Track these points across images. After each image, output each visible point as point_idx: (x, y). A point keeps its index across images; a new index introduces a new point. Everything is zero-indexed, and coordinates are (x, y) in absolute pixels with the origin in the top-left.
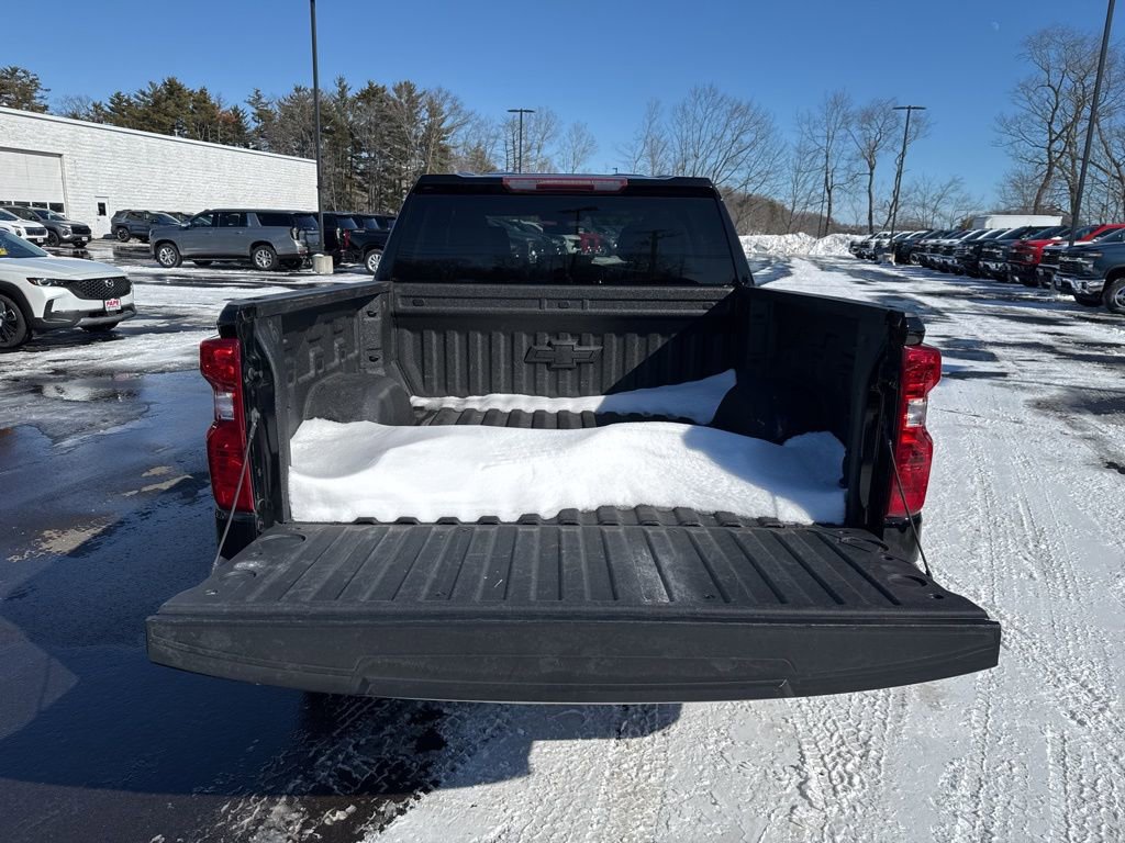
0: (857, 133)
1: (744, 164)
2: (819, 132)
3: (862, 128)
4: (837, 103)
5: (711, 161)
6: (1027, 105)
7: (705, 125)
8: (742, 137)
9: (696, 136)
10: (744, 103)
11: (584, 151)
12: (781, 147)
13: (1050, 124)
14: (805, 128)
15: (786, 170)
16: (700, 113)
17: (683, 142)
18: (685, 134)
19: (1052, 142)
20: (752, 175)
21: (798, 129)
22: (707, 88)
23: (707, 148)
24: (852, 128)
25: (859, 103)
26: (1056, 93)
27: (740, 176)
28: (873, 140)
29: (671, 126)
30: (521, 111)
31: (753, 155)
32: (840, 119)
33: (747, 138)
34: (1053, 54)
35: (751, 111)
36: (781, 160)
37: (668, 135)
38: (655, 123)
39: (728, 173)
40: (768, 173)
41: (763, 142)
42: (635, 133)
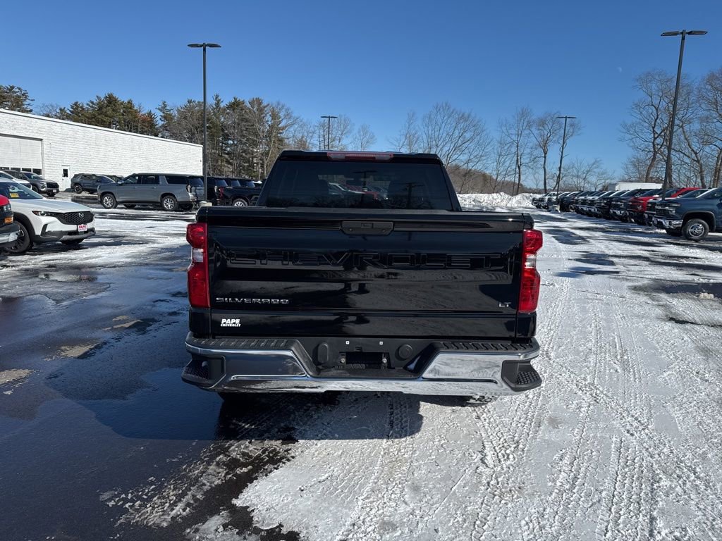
0: (536, 132)
1: (466, 151)
2: (513, 131)
3: (539, 129)
4: (523, 114)
5: (446, 149)
6: (639, 116)
7: (442, 128)
8: (465, 134)
9: (437, 133)
10: (466, 115)
11: (367, 142)
12: (489, 141)
13: (653, 128)
14: (504, 129)
15: (493, 155)
16: (440, 121)
17: (430, 137)
18: (430, 132)
19: (655, 139)
20: (472, 157)
21: (499, 129)
22: (444, 105)
23: (444, 141)
24: (533, 129)
25: (537, 113)
26: (657, 110)
27: (464, 158)
28: (546, 137)
29: (422, 128)
30: (329, 117)
31: (472, 146)
32: (525, 124)
33: (468, 135)
34: (654, 86)
35: (470, 119)
36: (489, 149)
37: (419, 133)
38: (412, 126)
39: (457, 156)
40: (481, 156)
41: (478, 137)
42: (400, 131)
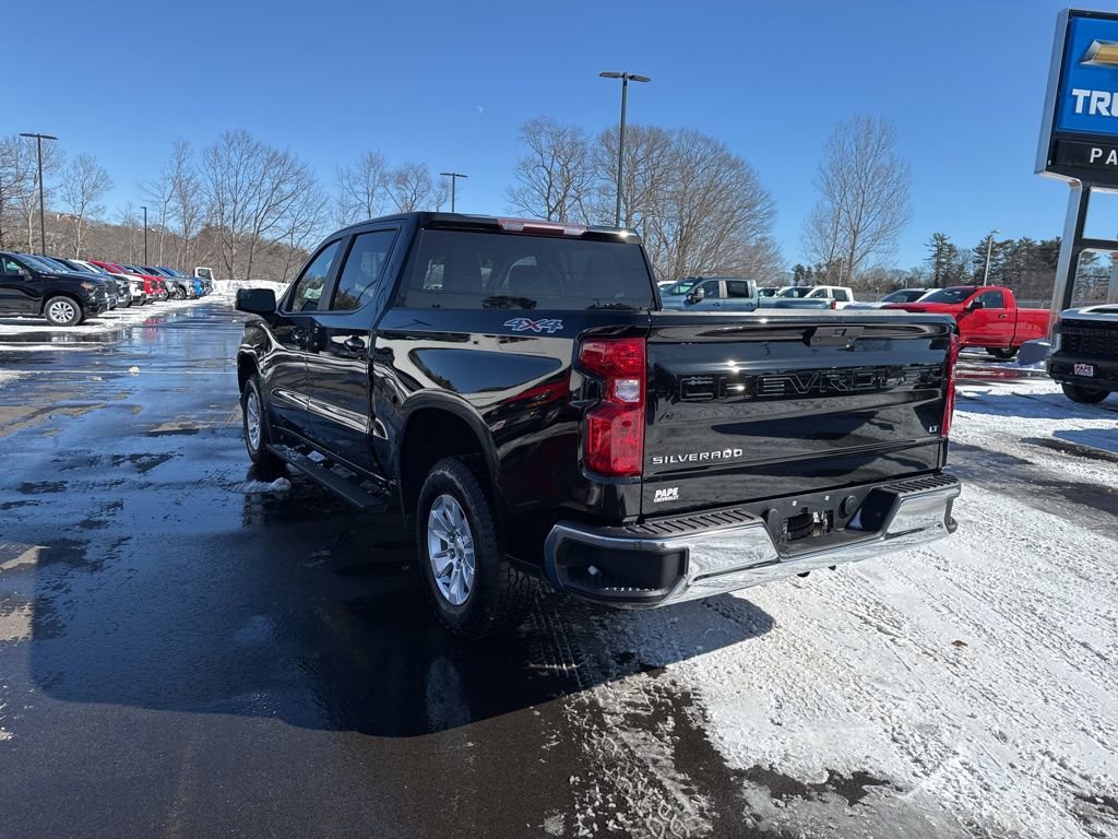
0: (395, 192)
1: (287, 213)
2: (358, 188)
3: (399, 189)
4: (373, 162)
5: (251, 207)
6: (527, 181)
7: (241, 172)
8: (282, 186)
9: (233, 180)
10: (280, 153)
11: (95, 186)
12: (323, 200)
13: (547, 199)
14: (346, 183)
16: (235, 160)
17: (219, 186)
18: (219, 177)
19: (550, 213)
20: (297, 224)
21: (338, 182)
22: (239, 134)
23: (246, 194)
24: (389, 187)
25: (393, 165)
26: (549, 173)
27: (285, 224)
28: (409, 200)
29: (204, 170)
31: (297, 205)
32: (377, 178)
33: (287, 188)
34: (543, 139)
35: (289, 162)
36: (324, 212)
37: (200, 178)
38: (184, 165)
39: (271, 221)
40: (313, 223)
41: (305, 192)
42: (163, 172)
